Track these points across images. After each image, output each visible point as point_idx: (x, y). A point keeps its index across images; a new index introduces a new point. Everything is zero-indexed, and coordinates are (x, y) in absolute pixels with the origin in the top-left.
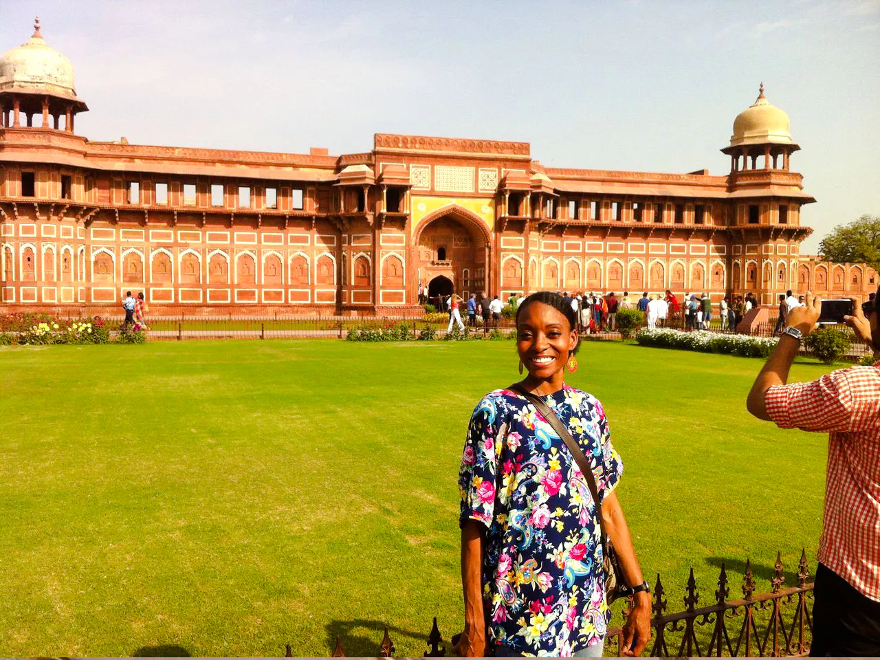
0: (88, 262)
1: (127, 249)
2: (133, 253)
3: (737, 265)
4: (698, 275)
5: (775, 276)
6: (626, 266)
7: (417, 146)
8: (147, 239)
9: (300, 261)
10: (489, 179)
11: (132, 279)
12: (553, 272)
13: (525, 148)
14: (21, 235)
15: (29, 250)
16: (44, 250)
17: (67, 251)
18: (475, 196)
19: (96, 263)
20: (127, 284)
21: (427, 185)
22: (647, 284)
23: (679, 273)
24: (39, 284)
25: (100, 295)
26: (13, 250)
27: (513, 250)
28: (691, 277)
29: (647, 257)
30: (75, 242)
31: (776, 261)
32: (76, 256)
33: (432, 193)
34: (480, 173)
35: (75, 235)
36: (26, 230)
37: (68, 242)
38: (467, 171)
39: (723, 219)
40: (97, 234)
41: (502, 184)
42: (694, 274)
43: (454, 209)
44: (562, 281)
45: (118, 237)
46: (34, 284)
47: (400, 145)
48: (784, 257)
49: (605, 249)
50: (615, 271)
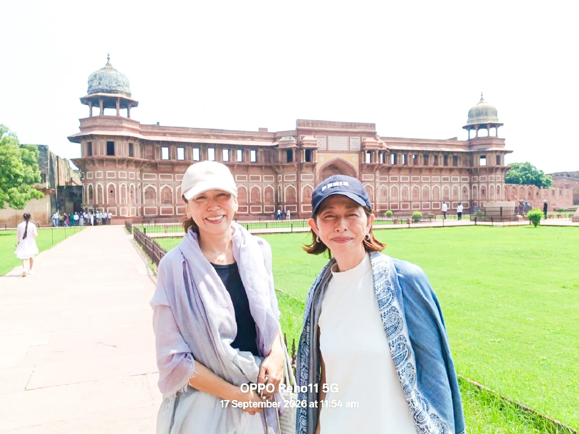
0: (142, 193)
1: (164, 184)
2: (166, 187)
3: (475, 187)
4: (456, 193)
5: (495, 192)
6: (421, 189)
7: (319, 126)
8: (174, 179)
9: (256, 189)
10: (356, 143)
11: (166, 202)
12: (385, 193)
13: (373, 126)
14: (107, 177)
15: (112, 186)
16: (120, 186)
17: (132, 186)
18: (349, 152)
19: (146, 193)
20: (164, 204)
21: (324, 147)
22: (431, 198)
23: (446, 192)
24: (118, 205)
25: (148, 211)
26: (102, 187)
27: (368, 182)
28: (452, 194)
29: (431, 183)
30: (136, 181)
31: (496, 184)
32: (136, 189)
33: (327, 151)
34: (351, 140)
35: (136, 177)
36: (110, 175)
37: (132, 181)
38: (344, 139)
39: (466, 163)
40: (146, 176)
41: (363, 146)
42: (454, 192)
43: (338, 160)
44: (389, 198)
45: (158, 178)
46: (115, 205)
47: (310, 125)
48: (499, 182)
49: (410, 180)
50: (416, 192)
